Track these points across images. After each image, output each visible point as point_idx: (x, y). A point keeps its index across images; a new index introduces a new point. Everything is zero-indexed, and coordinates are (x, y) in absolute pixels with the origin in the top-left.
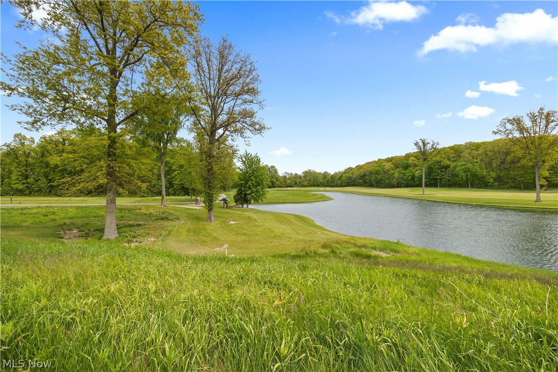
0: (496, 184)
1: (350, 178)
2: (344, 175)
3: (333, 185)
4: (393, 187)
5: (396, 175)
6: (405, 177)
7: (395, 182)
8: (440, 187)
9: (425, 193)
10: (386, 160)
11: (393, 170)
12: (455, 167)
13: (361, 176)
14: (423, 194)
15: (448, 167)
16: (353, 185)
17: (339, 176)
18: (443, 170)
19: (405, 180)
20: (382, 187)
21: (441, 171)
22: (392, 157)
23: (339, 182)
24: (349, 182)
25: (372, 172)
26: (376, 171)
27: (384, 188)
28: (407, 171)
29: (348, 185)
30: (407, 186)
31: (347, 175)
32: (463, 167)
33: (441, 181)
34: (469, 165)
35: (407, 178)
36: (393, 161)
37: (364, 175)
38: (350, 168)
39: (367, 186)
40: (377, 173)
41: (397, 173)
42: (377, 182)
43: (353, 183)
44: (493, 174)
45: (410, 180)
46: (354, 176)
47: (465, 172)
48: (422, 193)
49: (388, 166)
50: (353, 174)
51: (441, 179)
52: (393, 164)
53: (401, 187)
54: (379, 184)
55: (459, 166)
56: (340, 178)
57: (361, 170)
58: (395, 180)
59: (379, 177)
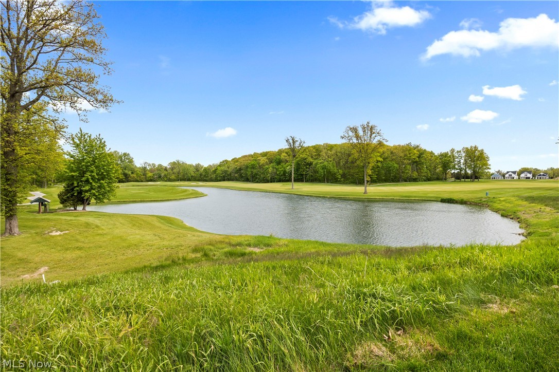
0: (342, 179)
1: (226, 172)
2: (219, 168)
3: (207, 179)
4: (267, 181)
5: (270, 170)
6: (278, 172)
7: (269, 177)
8: (306, 182)
9: (294, 187)
10: (261, 154)
11: (267, 164)
12: (316, 164)
13: (237, 170)
14: (292, 189)
15: (311, 164)
16: (229, 180)
17: (213, 169)
18: (308, 166)
19: (277, 175)
20: (257, 182)
21: (306, 168)
22: (266, 152)
23: (214, 176)
24: (224, 176)
25: (248, 166)
26: (252, 165)
27: (259, 183)
28: (280, 166)
29: (223, 179)
30: (280, 181)
31: (222, 168)
32: (322, 165)
33: (306, 177)
34: (326, 163)
35: (280, 173)
36: (268, 155)
37: (240, 169)
38: (226, 161)
39: (243, 181)
40: (253, 167)
41: (271, 168)
42: (253, 177)
43: (229, 177)
44: (341, 171)
45: (282, 175)
46: (230, 170)
47: (323, 169)
48: (291, 187)
49: (263, 160)
50: (228, 168)
51: (306, 174)
52: (267, 158)
53: (274, 182)
54: (254, 179)
55: (319, 163)
56: (215, 171)
57: (237, 164)
58: (269, 175)
59: (255, 171)
